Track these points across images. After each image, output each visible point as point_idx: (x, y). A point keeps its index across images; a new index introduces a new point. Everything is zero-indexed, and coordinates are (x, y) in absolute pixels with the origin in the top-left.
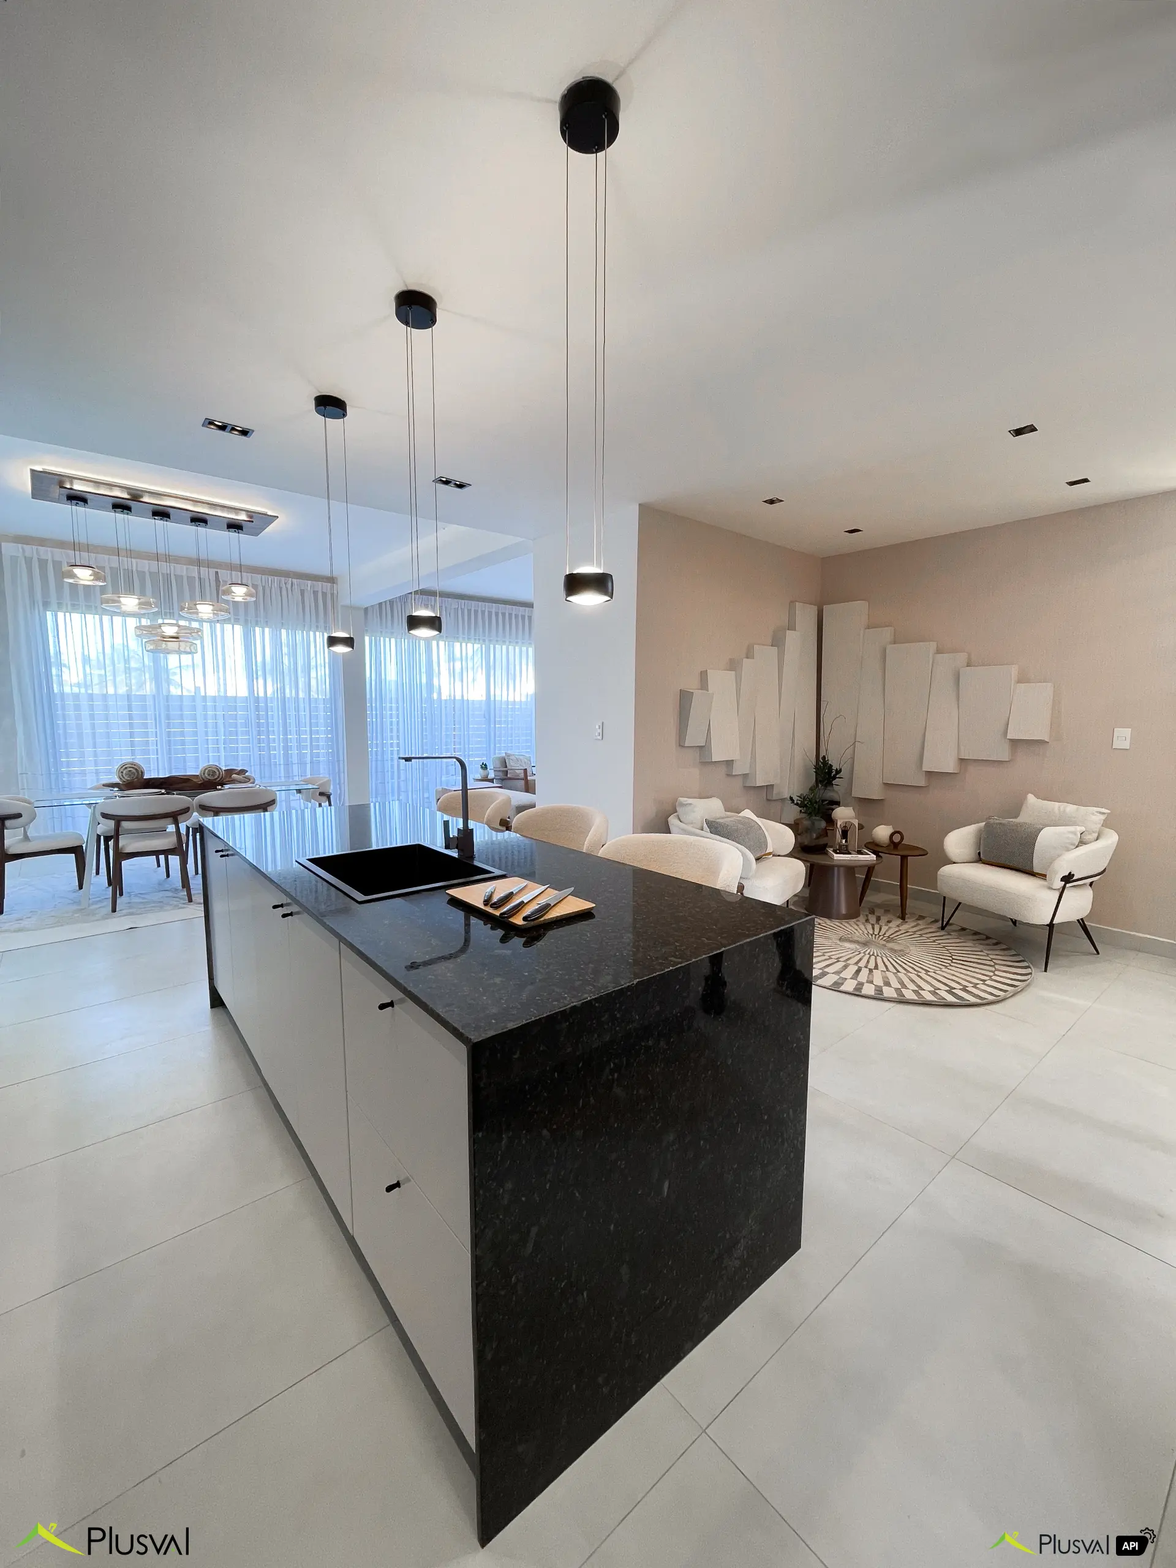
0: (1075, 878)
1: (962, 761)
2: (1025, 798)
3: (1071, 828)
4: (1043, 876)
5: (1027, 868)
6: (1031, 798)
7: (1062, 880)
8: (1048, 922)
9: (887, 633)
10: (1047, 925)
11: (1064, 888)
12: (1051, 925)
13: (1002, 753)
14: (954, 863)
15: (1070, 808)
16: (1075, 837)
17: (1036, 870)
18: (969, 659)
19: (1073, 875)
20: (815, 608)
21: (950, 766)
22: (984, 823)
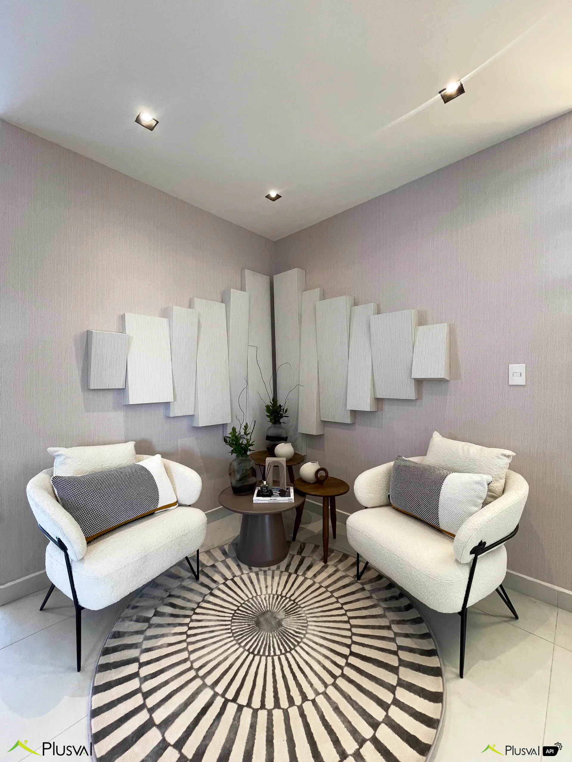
0: (487, 545)
1: (379, 401)
2: (431, 437)
3: (476, 477)
4: (451, 536)
5: (433, 523)
6: (437, 437)
7: (471, 553)
8: (459, 609)
9: (317, 292)
10: (459, 613)
11: (475, 561)
12: (464, 612)
13: (410, 393)
14: (366, 508)
15: (474, 449)
16: (481, 488)
17: (443, 526)
18: (378, 306)
19: (485, 543)
20: (268, 277)
21: (366, 405)
22: (392, 463)
